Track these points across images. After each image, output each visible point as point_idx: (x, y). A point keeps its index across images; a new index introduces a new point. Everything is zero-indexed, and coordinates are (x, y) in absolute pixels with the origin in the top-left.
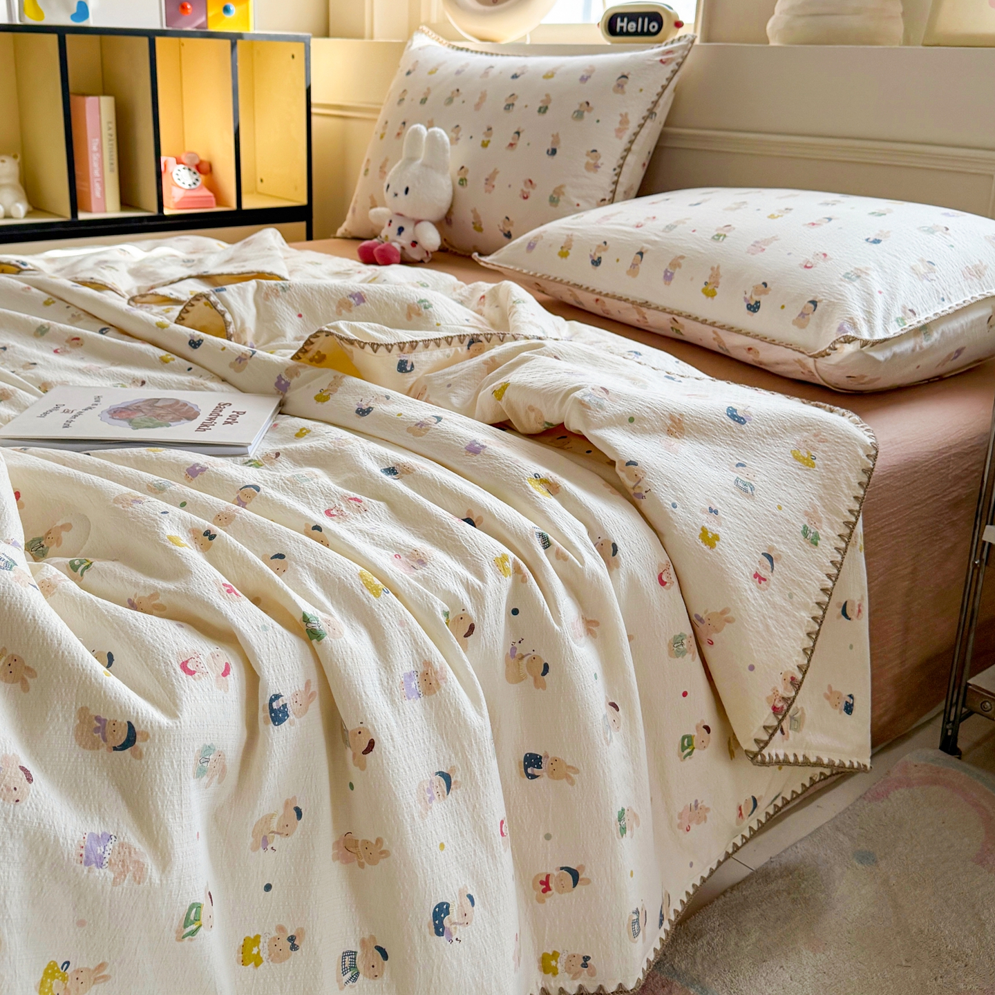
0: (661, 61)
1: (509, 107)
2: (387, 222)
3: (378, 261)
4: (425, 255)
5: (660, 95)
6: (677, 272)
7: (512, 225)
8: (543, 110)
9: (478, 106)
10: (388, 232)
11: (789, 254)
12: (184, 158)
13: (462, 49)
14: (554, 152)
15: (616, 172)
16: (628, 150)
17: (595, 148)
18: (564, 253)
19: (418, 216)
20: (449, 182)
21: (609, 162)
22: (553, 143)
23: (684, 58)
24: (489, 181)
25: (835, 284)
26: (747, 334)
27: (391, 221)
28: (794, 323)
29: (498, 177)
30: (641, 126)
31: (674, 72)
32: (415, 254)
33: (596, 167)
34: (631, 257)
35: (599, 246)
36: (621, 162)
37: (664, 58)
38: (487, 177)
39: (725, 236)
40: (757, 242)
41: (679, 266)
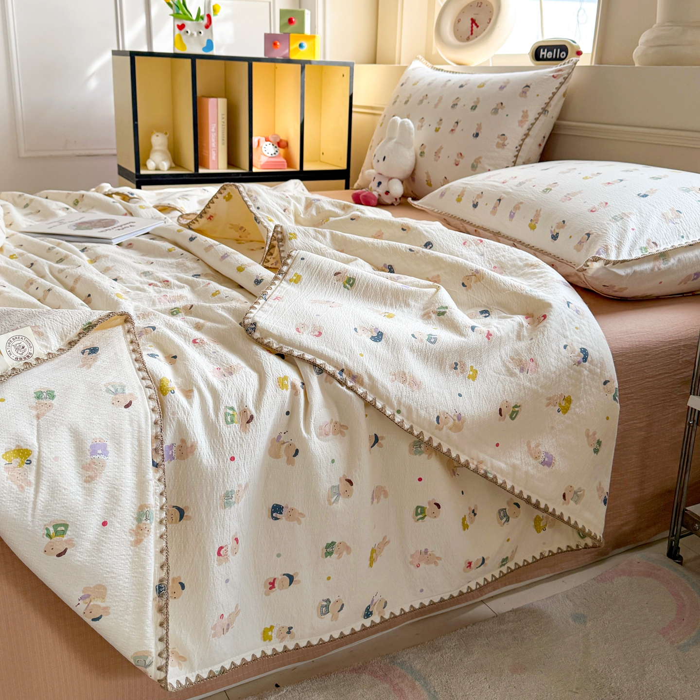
0: (553, 76)
1: (454, 106)
2: (373, 179)
3: (362, 202)
4: (395, 200)
5: (551, 98)
6: (517, 213)
8: (474, 108)
9: (436, 106)
10: (373, 185)
11: (585, 202)
13: (439, 70)
14: (477, 135)
15: (517, 149)
16: (527, 135)
17: (504, 133)
18: (460, 199)
19: (392, 175)
21: (512, 143)
22: (477, 129)
23: (569, 74)
24: (437, 154)
25: (605, 223)
27: (375, 178)
28: (575, 247)
29: (443, 151)
30: (537, 119)
31: (562, 84)
32: (387, 200)
33: (504, 145)
34: (494, 202)
35: (478, 195)
36: (521, 142)
37: (555, 74)
38: (436, 151)
39: (551, 190)
40: (568, 194)
41: (520, 208)
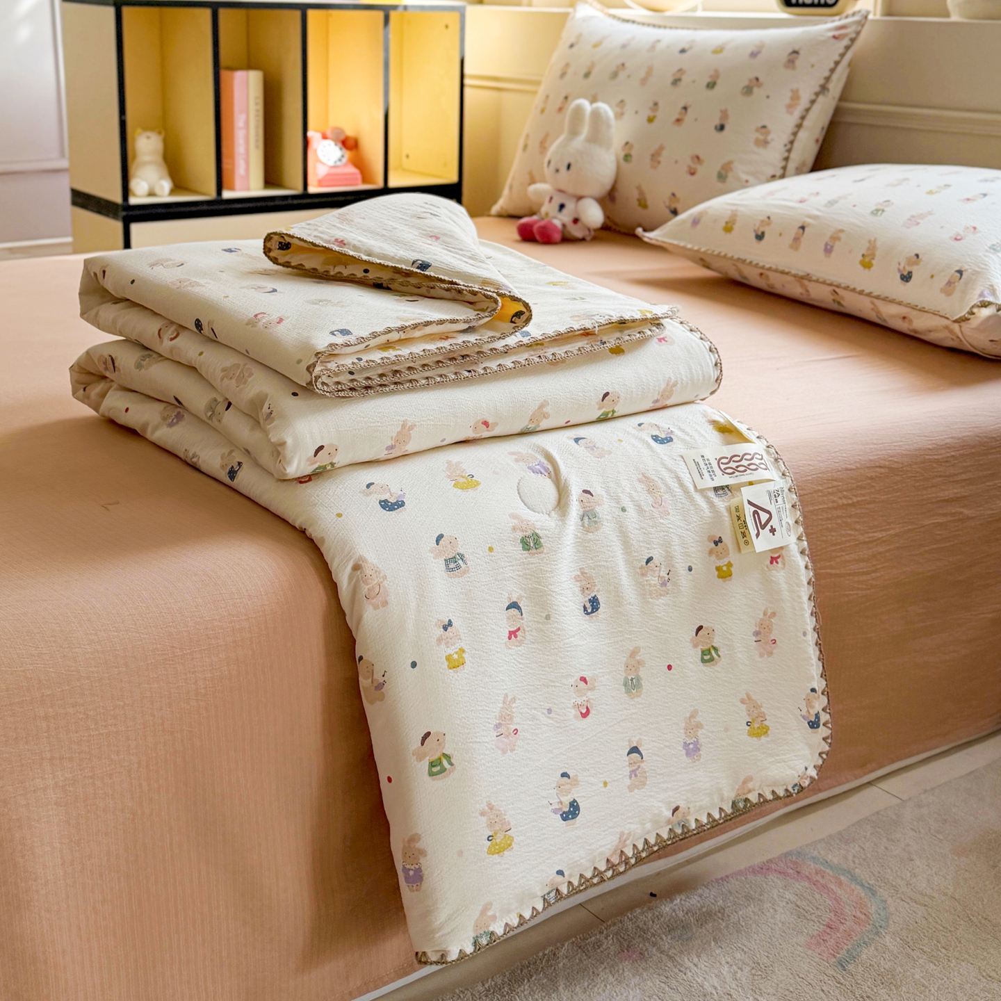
0: (834, 37)
1: (676, 82)
2: (547, 199)
3: (538, 237)
4: (587, 232)
5: (832, 71)
6: (837, 246)
7: (678, 201)
8: (711, 85)
9: (644, 81)
10: (548, 209)
11: (942, 227)
12: (329, 133)
13: (627, 21)
14: (722, 128)
15: (787, 148)
16: (799, 126)
17: (764, 124)
18: (728, 228)
19: (580, 193)
20: (613, 158)
21: (779, 138)
22: (721, 118)
23: (858, 33)
24: (655, 157)
25: (980, 254)
26: (900, 303)
27: (552, 198)
28: (942, 290)
29: (664, 153)
30: (813, 102)
31: (847, 48)
32: (577, 232)
33: (766, 142)
34: (794, 231)
35: (762, 221)
36: (792, 138)
37: (837, 33)
38: (652, 152)
39: (883, 211)
40: (913, 216)
41: (839, 239)
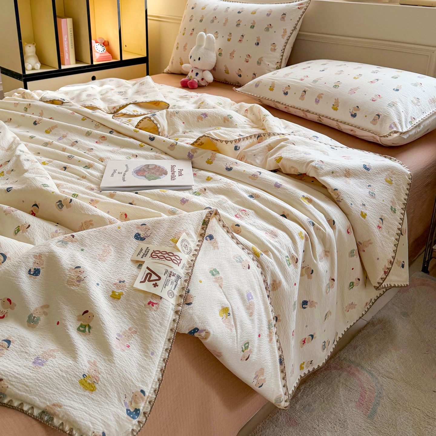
0: (298, 8)
1: (238, 25)
2: (191, 71)
3: (189, 86)
4: (207, 83)
5: (298, 21)
6: (321, 100)
7: (241, 72)
8: (252, 27)
9: (225, 24)
10: (192, 75)
12: (98, 41)
14: (258, 44)
15: (282, 51)
16: (286, 43)
17: (274, 43)
18: (272, 89)
19: (204, 69)
20: (215, 55)
21: (279, 48)
23: (307, 7)
24: (232, 55)
27: (192, 70)
28: (371, 123)
29: (235, 53)
30: (291, 33)
31: (304, 12)
32: (202, 83)
33: (274, 50)
34: (301, 92)
35: (286, 87)
36: (284, 47)
37: (299, 6)
38: (230, 53)
39: (338, 86)
